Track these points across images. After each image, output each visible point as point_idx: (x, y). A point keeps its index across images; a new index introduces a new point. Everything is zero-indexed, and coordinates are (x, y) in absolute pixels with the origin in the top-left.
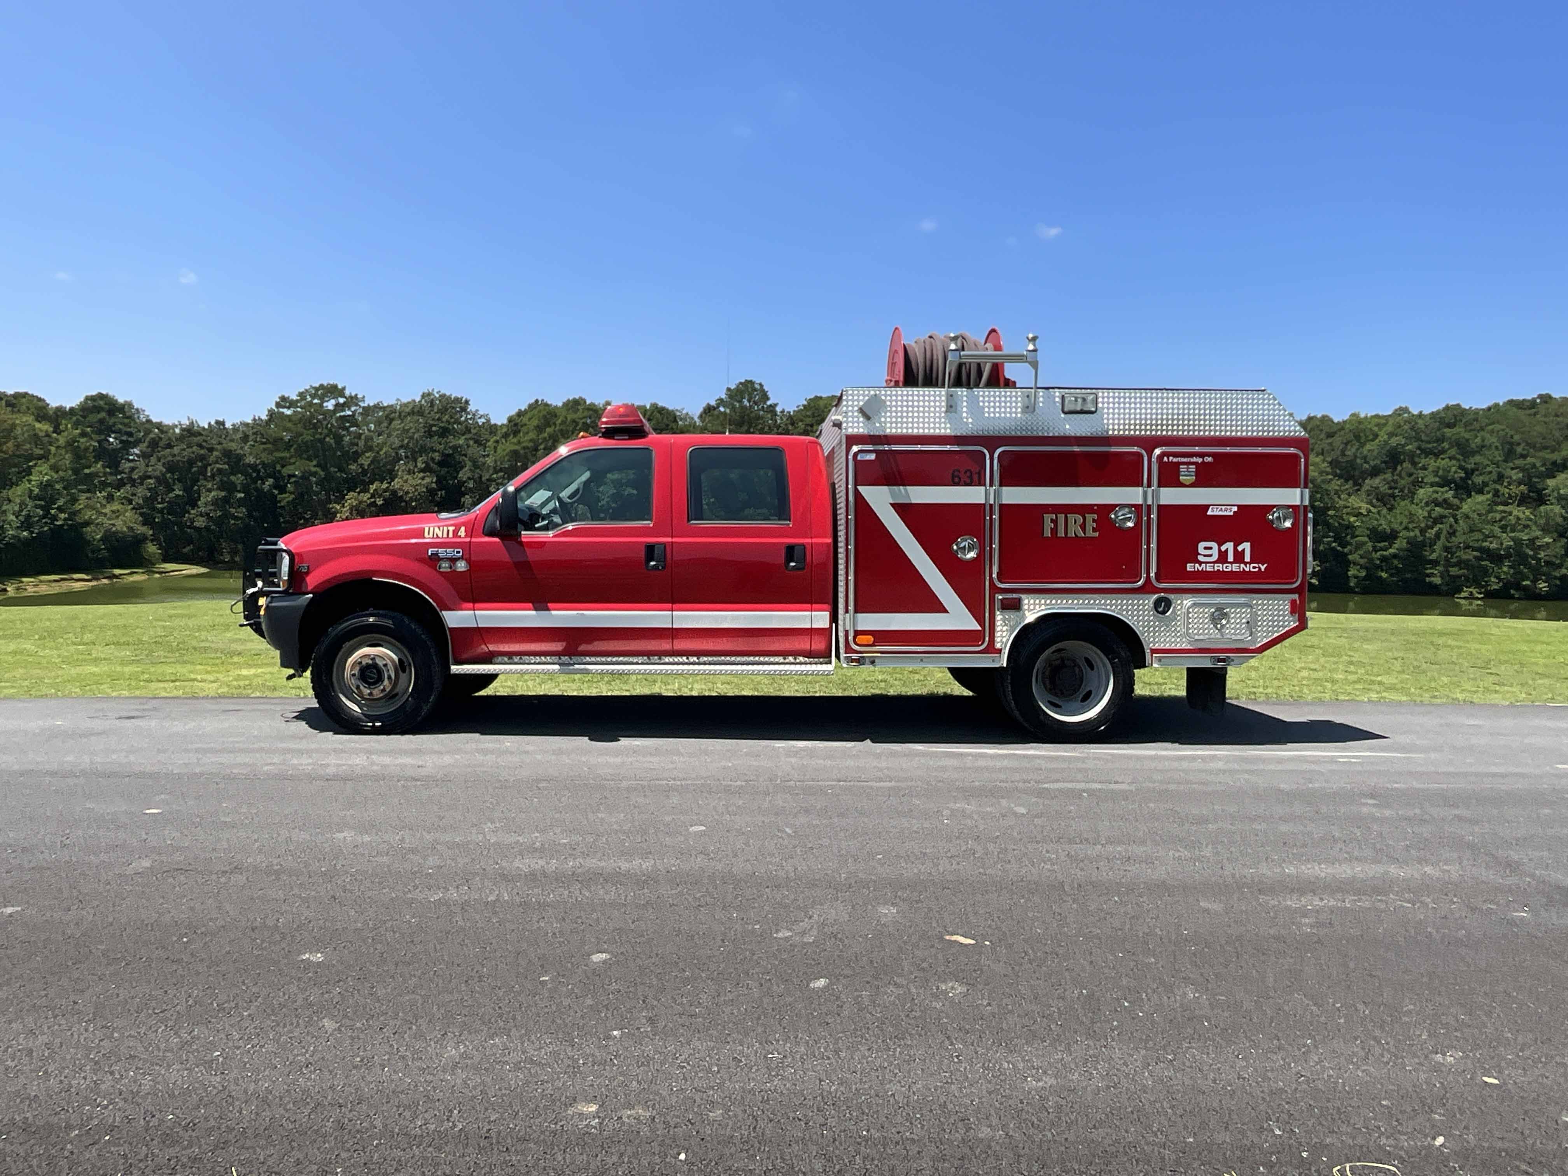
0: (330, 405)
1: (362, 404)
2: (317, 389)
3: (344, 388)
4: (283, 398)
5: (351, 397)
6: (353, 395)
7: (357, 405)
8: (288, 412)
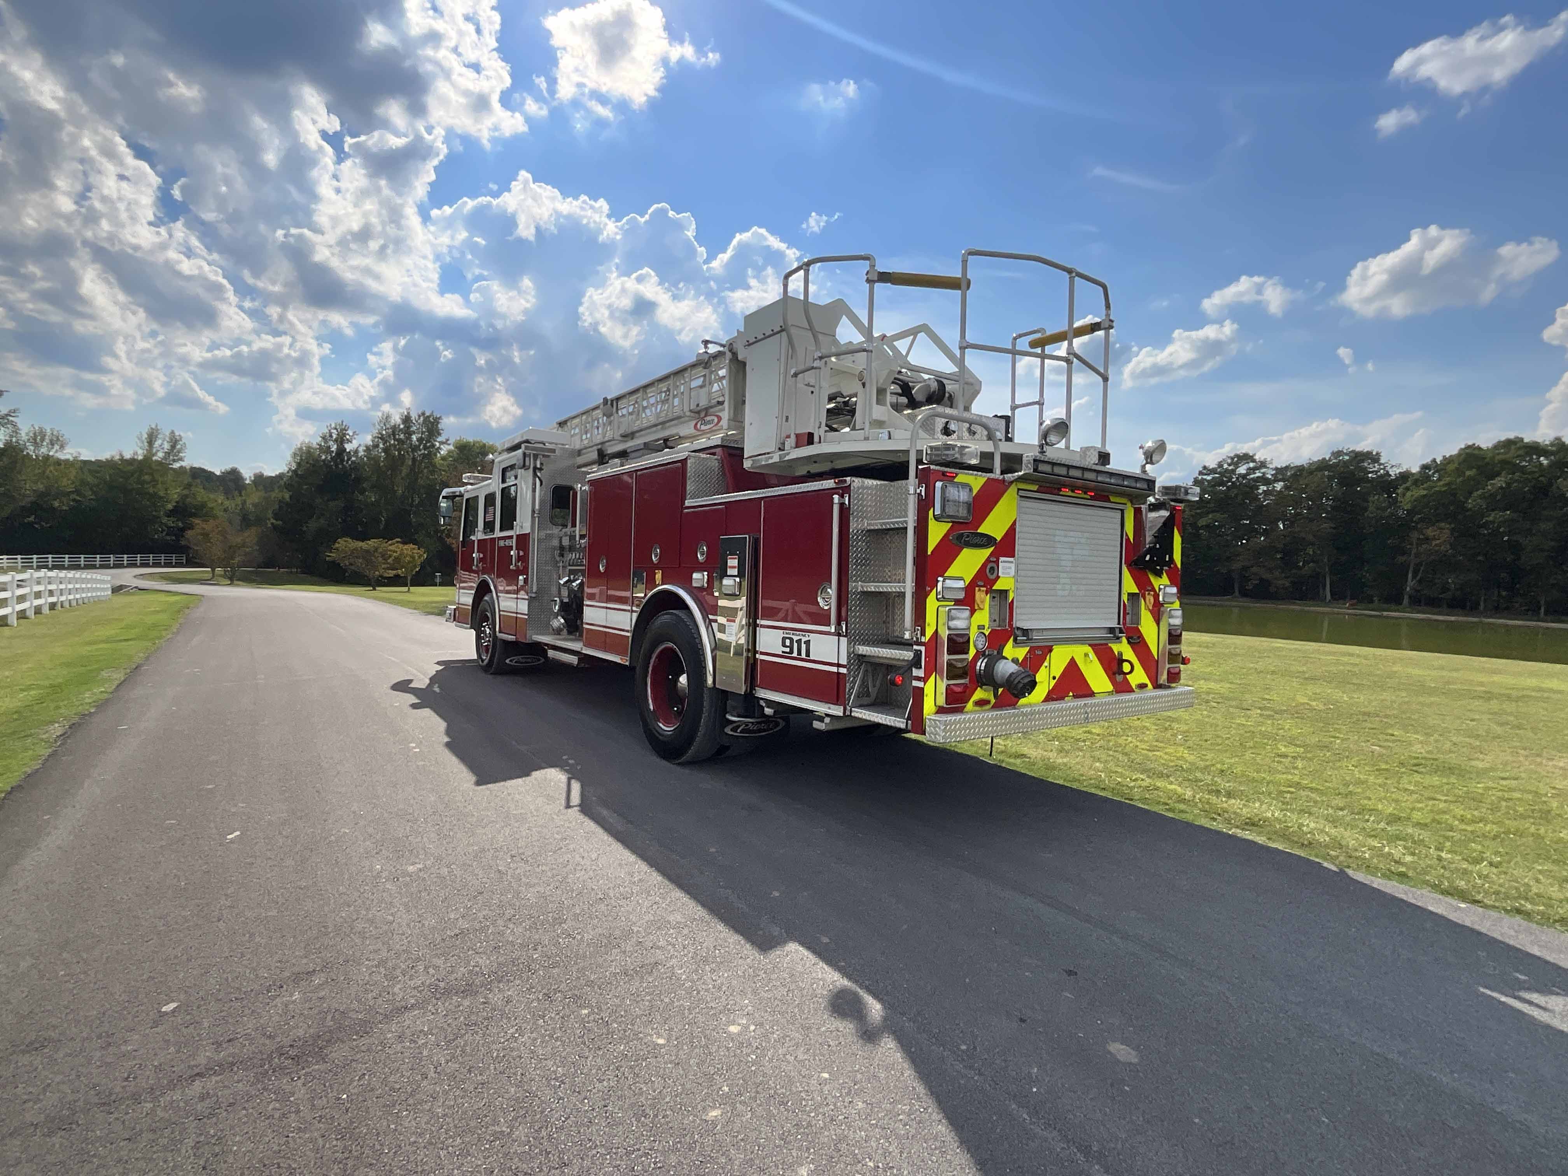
0: (1242, 470)
1: (1271, 466)
2: (1232, 459)
3: (1255, 455)
4: (1205, 468)
5: (1261, 462)
6: (1262, 459)
7: (1265, 467)
8: (1209, 478)
